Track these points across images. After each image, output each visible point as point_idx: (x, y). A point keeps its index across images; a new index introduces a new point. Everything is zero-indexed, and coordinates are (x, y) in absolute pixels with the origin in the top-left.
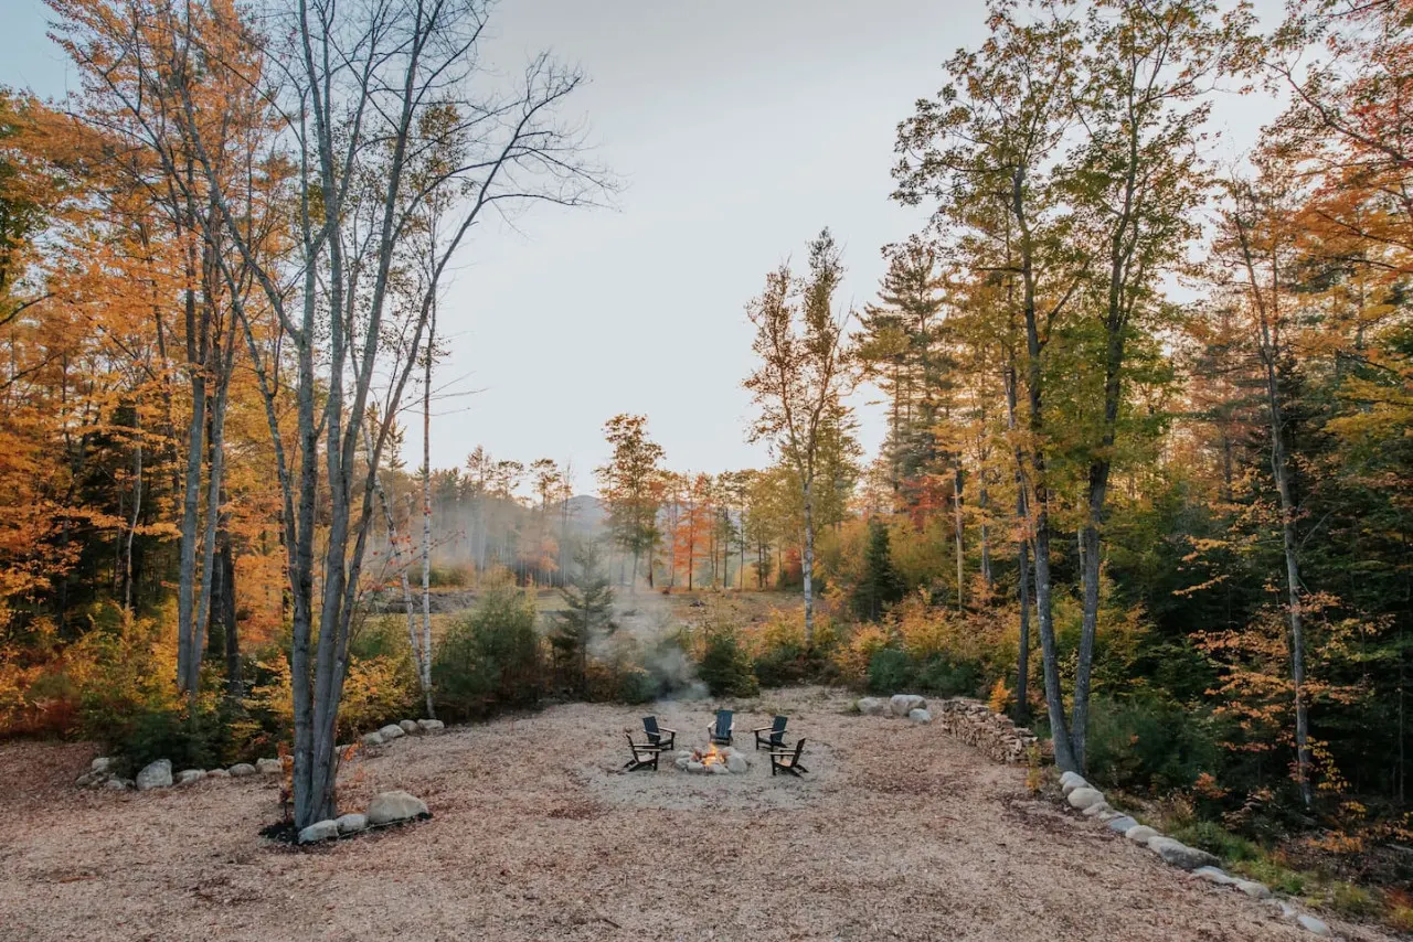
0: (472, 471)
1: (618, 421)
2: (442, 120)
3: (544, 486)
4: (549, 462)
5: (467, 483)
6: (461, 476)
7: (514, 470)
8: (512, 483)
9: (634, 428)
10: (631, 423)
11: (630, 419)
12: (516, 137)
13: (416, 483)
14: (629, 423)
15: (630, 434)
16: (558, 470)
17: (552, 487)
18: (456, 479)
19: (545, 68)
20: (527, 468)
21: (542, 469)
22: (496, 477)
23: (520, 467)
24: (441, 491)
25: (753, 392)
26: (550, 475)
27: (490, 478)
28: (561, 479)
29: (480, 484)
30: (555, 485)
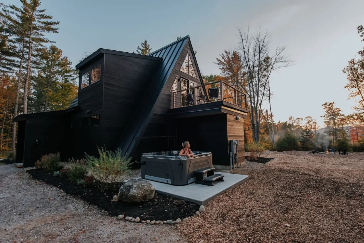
0: (290, 121)
1: (326, 104)
2: (267, 59)
3: (309, 123)
4: (309, 117)
5: (289, 124)
6: (288, 123)
7: (300, 120)
8: (300, 123)
9: (331, 105)
10: (330, 104)
11: (329, 103)
12: (275, 60)
13: (278, 125)
14: (329, 104)
15: (330, 107)
16: (312, 119)
17: (311, 123)
18: (287, 124)
19: (279, 49)
20: (304, 119)
21: (308, 119)
22: (296, 122)
23: (302, 119)
24: (284, 126)
25: (347, 89)
26: (310, 120)
27: (295, 122)
28: (313, 121)
29: (293, 124)
30: (312, 122)
